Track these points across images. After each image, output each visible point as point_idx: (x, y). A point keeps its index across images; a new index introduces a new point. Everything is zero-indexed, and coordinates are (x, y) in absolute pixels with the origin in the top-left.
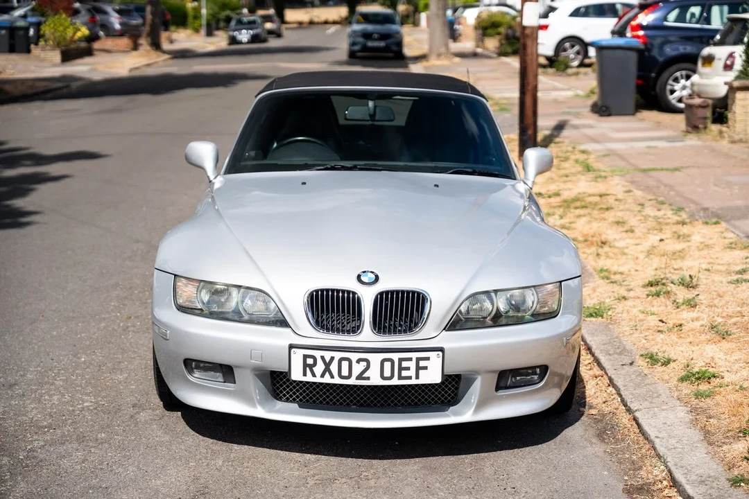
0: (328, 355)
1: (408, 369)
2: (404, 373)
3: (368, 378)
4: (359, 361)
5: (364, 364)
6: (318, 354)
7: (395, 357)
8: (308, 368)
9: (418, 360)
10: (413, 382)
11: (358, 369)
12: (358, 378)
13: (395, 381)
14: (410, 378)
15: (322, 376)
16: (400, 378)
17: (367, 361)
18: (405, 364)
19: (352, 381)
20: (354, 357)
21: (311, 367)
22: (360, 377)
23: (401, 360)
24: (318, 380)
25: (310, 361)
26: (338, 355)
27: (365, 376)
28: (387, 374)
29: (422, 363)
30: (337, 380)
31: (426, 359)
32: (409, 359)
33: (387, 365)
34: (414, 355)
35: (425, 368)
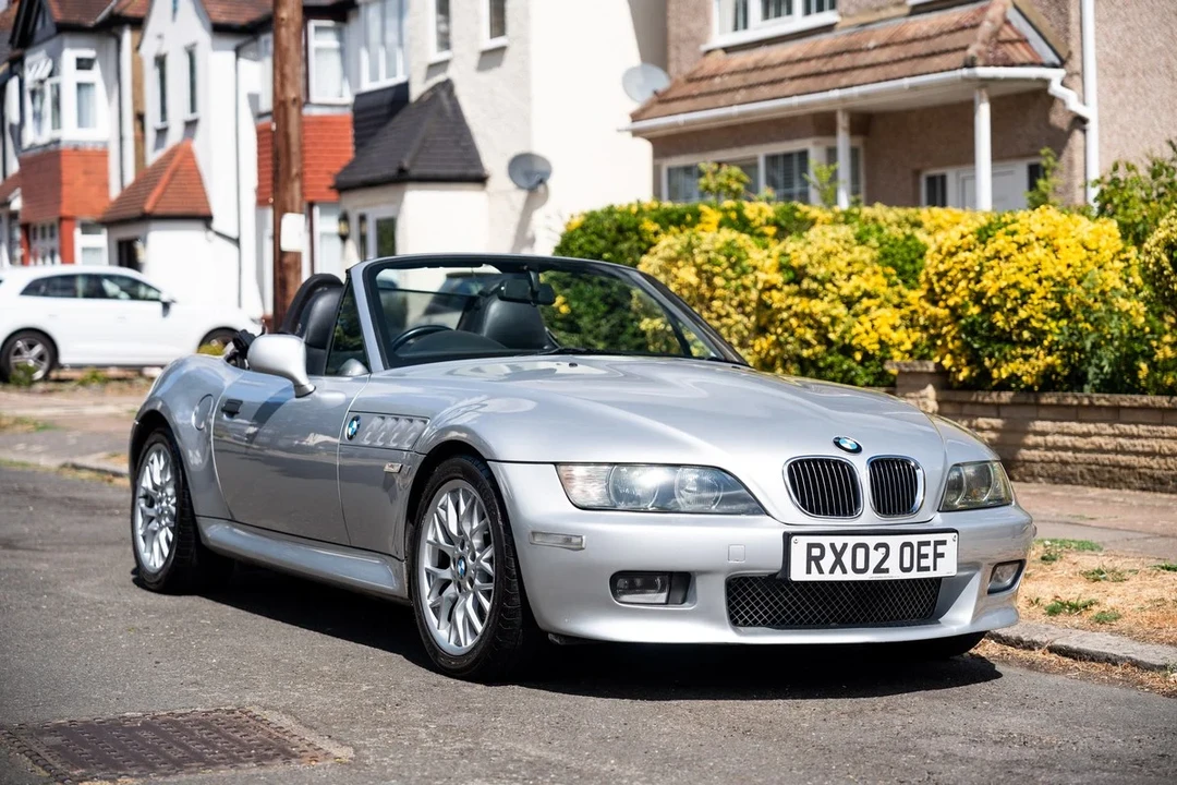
0: (839, 541)
1: (926, 556)
2: (924, 563)
3: (887, 571)
4: (877, 547)
5: (883, 550)
6: (825, 541)
7: (914, 539)
8: (813, 563)
9: (937, 543)
10: (931, 574)
11: (876, 557)
12: (875, 572)
13: (914, 574)
14: (927, 569)
15: (832, 571)
16: (920, 569)
17: (885, 546)
18: (924, 550)
19: (869, 576)
20: (871, 541)
21: (817, 560)
22: (878, 570)
23: (921, 544)
24: (827, 577)
25: (816, 552)
26: (852, 541)
27: (884, 566)
28: (907, 564)
29: (940, 549)
30: (851, 576)
31: (943, 543)
32: (928, 543)
33: (907, 550)
34: (932, 538)
35: (942, 555)
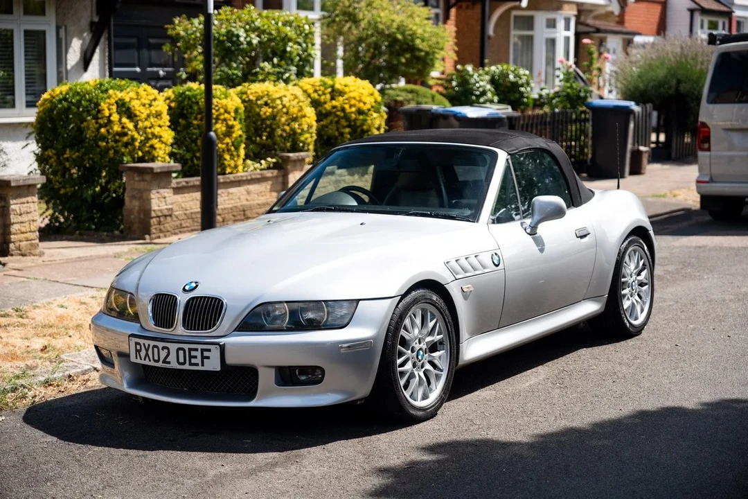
1: (195, 357)
2: (193, 361)
3: (169, 363)
4: (163, 349)
5: (167, 351)
7: (186, 347)
8: (138, 353)
9: (203, 350)
10: (200, 368)
11: (163, 354)
13: (187, 367)
14: (197, 365)
15: (145, 359)
16: (191, 364)
17: (168, 348)
18: (193, 353)
19: (160, 364)
20: (160, 344)
22: (164, 362)
23: (190, 350)
24: (143, 362)
25: (138, 347)
26: (152, 343)
27: (167, 360)
28: (181, 360)
29: (206, 354)
30: (152, 363)
31: (209, 350)
32: (196, 350)
33: (181, 353)
34: (200, 347)
35: (208, 358)
